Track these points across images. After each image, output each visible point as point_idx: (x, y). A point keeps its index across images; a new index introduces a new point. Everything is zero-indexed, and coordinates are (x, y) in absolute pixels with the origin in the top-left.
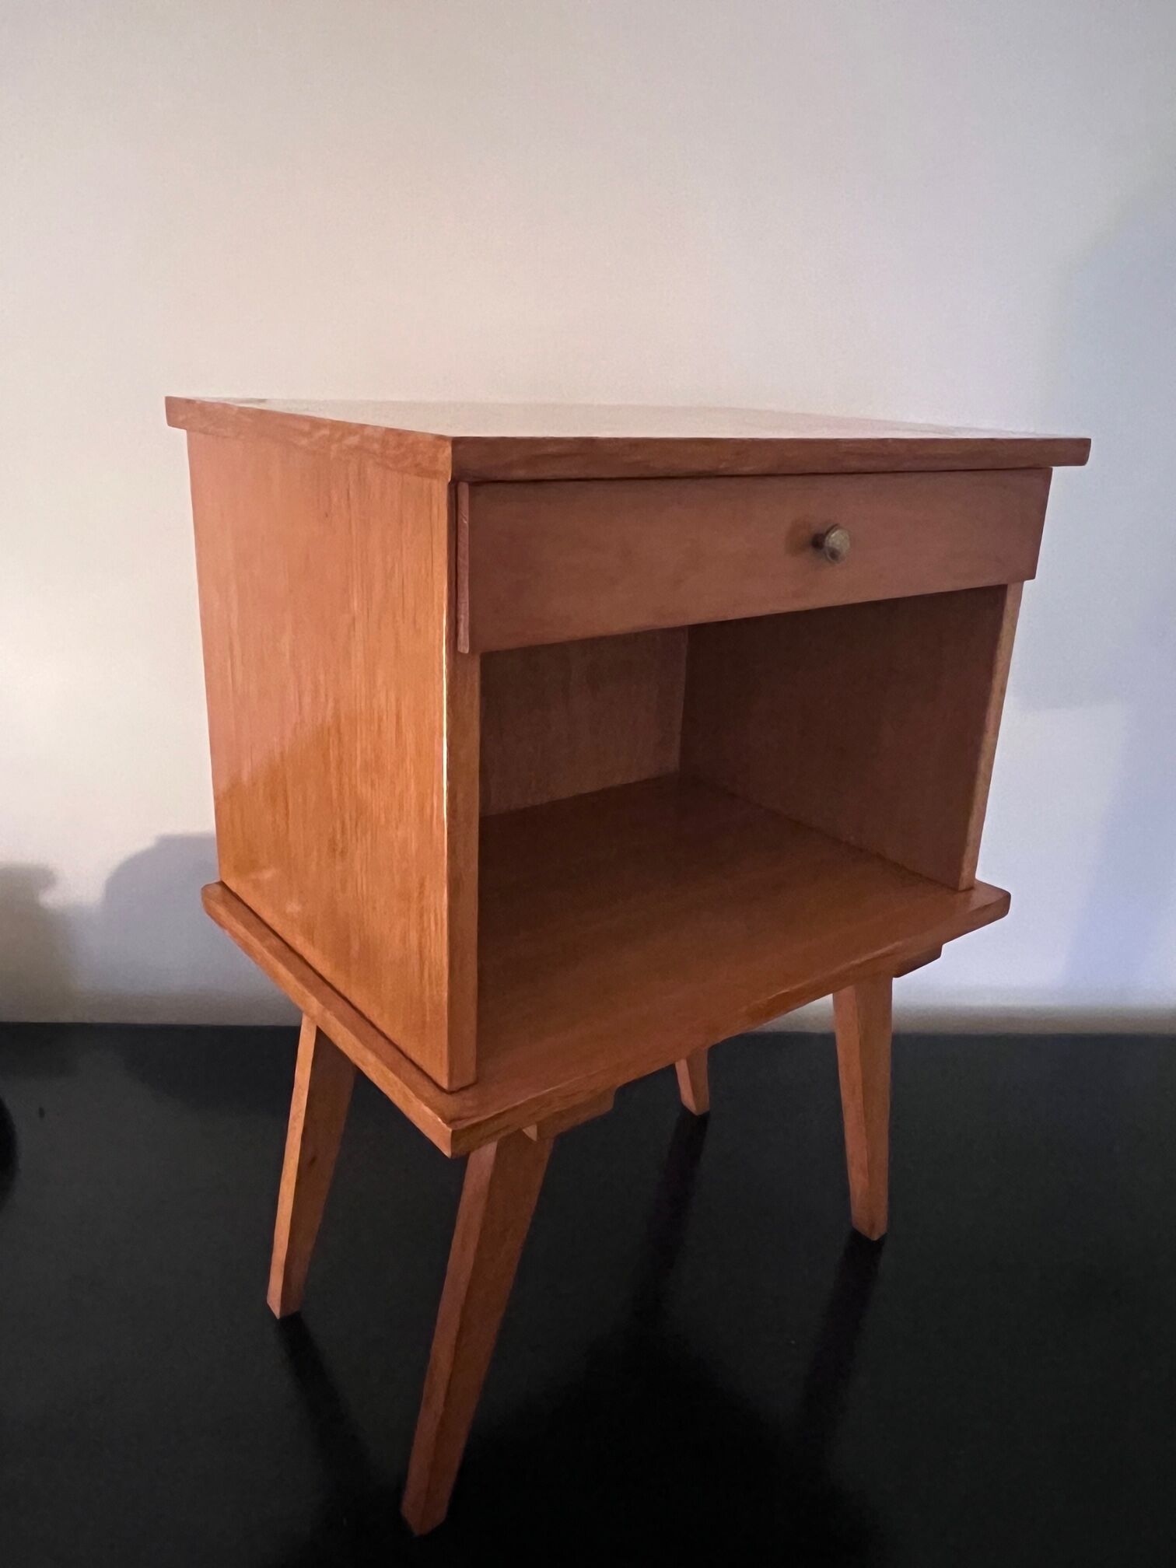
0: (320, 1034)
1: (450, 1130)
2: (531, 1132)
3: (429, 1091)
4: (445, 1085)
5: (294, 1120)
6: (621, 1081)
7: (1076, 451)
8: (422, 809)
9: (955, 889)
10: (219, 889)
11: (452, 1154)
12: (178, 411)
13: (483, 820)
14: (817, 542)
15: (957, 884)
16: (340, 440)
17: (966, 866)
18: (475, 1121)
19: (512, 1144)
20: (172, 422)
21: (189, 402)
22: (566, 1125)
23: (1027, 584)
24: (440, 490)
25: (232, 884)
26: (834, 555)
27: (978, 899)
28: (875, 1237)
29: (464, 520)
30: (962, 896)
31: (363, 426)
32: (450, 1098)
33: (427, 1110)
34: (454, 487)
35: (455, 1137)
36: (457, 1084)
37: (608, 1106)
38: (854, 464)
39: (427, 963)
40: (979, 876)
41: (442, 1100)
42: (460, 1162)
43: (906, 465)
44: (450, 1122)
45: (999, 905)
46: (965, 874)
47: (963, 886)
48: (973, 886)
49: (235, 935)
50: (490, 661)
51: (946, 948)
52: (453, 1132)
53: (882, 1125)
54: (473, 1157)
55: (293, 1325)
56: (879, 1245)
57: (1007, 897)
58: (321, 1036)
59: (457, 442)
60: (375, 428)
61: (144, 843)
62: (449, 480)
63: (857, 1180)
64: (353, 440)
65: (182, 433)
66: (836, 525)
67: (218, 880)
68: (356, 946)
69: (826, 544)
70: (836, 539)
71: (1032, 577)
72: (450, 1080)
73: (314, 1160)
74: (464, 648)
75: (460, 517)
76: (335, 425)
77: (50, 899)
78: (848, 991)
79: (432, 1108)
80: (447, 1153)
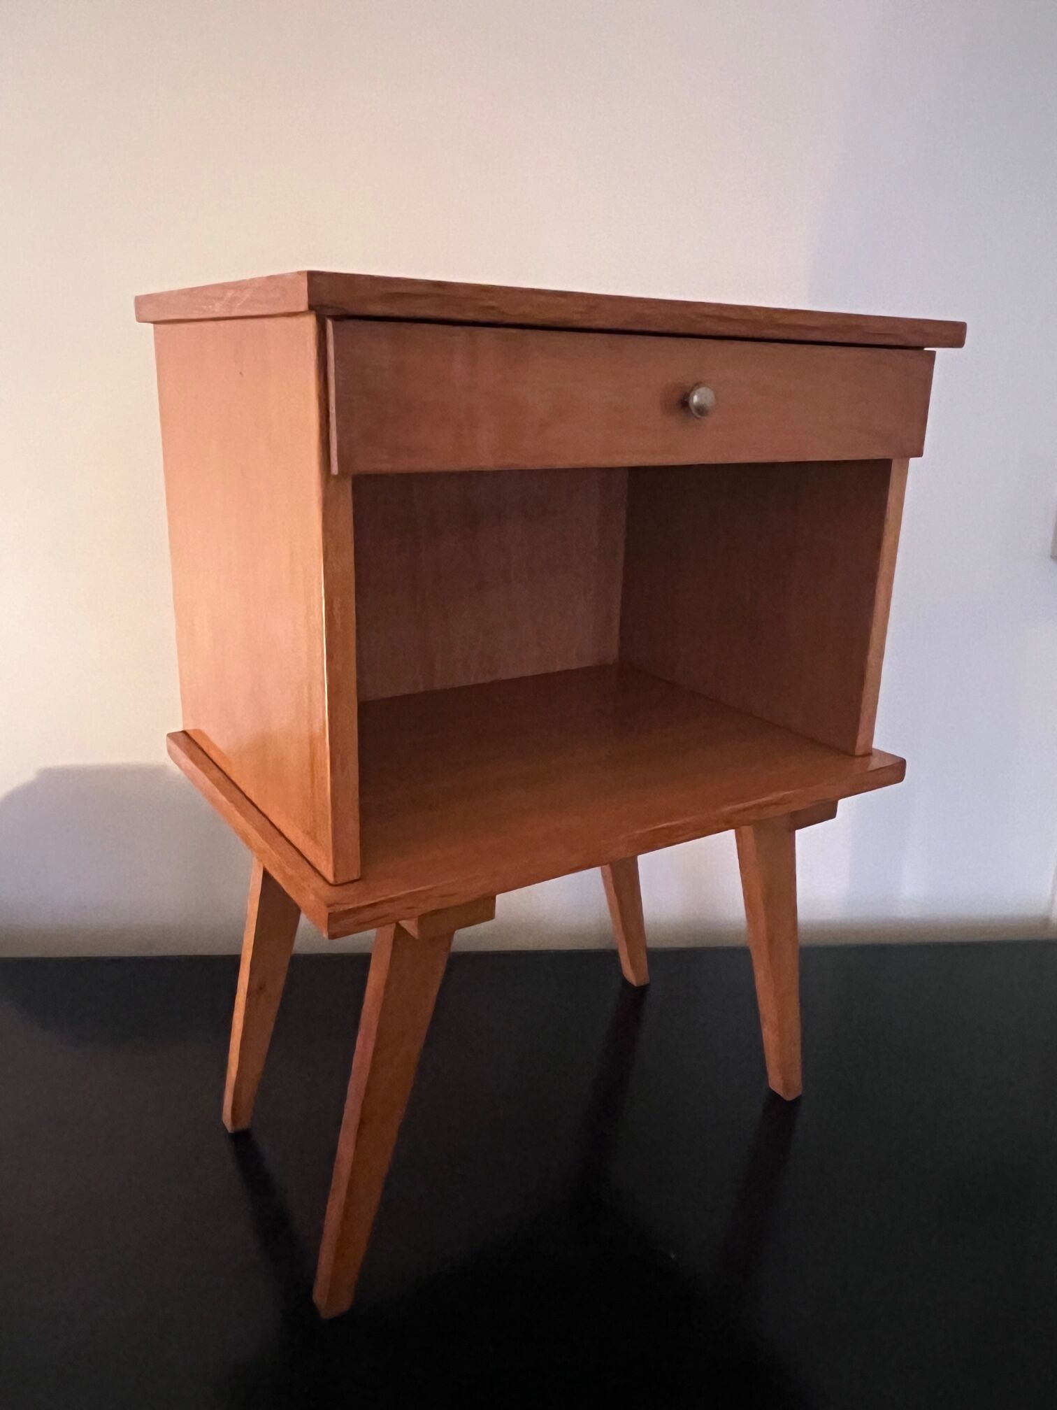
0: (265, 873)
1: (329, 913)
3: (317, 883)
4: (331, 879)
5: (246, 951)
7: (953, 334)
9: (851, 755)
10: (182, 736)
14: (684, 403)
15: (854, 748)
17: (863, 735)
18: (353, 907)
23: (913, 461)
26: (701, 410)
27: (875, 763)
28: (789, 1097)
29: (330, 352)
30: (859, 760)
31: (253, 280)
32: (333, 889)
33: (313, 897)
34: (320, 322)
35: (332, 918)
36: (342, 879)
40: (877, 744)
41: (326, 892)
44: (329, 906)
45: (895, 771)
46: (861, 741)
47: (859, 751)
48: (869, 753)
50: (361, 483)
51: (845, 805)
55: (242, 1140)
56: (795, 1104)
57: (903, 764)
59: (312, 276)
60: (260, 279)
66: (700, 384)
67: (182, 729)
69: (691, 404)
70: (699, 397)
71: (919, 454)
72: (335, 876)
74: (335, 470)
75: (328, 350)
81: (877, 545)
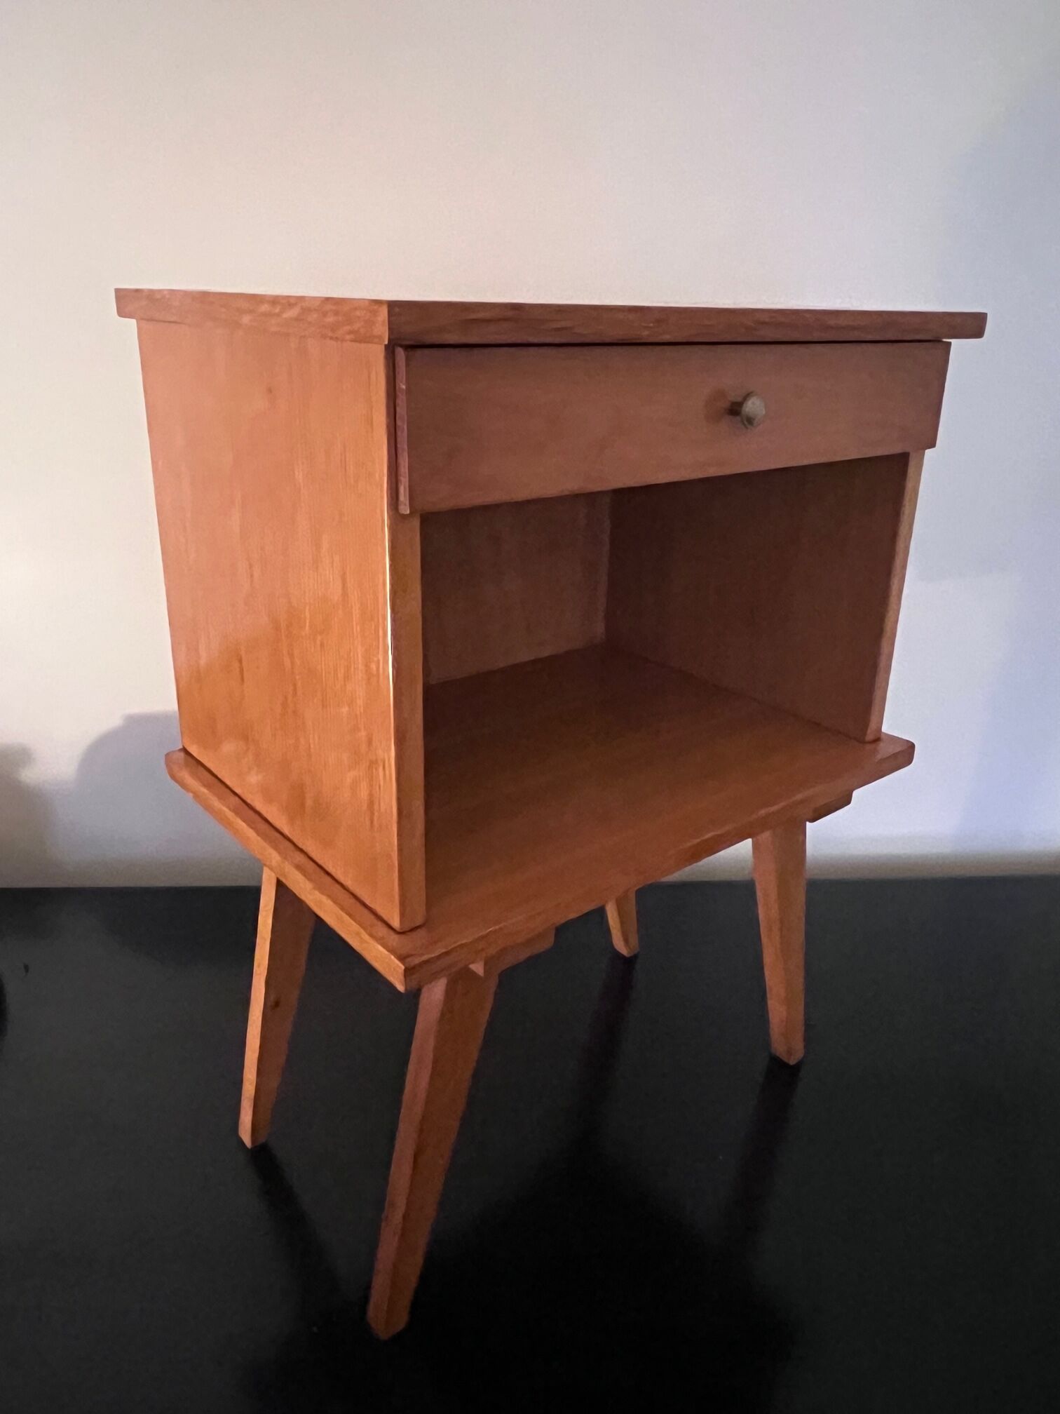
0: (280, 884)
1: (403, 967)
2: (478, 968)
3: (382, 931)
4: (396, 923)
5: (259, 966)
6: (560, 919)
7: (973, 325)
8: (367, 666)
9: (862, 741)
10: (182, 754)
11: (406, 989)
12: (127, 301)
13: (427, 690)
14: (735, 410)
15: (865, 734)
16: (278, 315)
17: (874, 719)
18: (425, 957)
19: (460, 980)
20: (121, 313)
21: (137, 291)
22: (509, 961)
23: (928, 452)
24: (377, 354)
25: (193, 750)
26: (750, 421)
27: (885, 750)
28: (792, 1062)
29: (401, 384)
30: (868, 747)
31: (302, 299)
32: (403, 937)
33: (380, 948)
34: (390, 350)
35: (408, 972)
36: (407, 927)
37: (548, 942)
38: (769, 334)
39: (376, 814)
40: (885, 729)
41: (394, 939)
42: (414, 996)
43: (816, 336)
44: (402, 958)
45: (904, 754)
46: (873, 726)
47: (870, 737)
48: (878, 738)
49: (197, 796)
50: (430, 521)
51: (856, 794)
52: (406, 970)
53: (798, 959)
54: (424, 991)
55: (262, 1156)
56: (796, 1068)
57: (911, 747)
58: (280, 886)
59: (392, 305)
60: (314, 298)
61: (113, 721)
62: (386, 343)
63: (777, 1010)
64: (292, 313)
65: (132, 323)
66: (752, 392)
67: (181, 747)
68: (309, 803)
69: (743, 412)
70: (753, 406)
71: (933, 445)
72: (402, 921)
73: (277, 1004)
74: (405, 509)
75: (397, 381)
76: (275, 300)
77: (30, 775)
78: (766, 836)
79: (384, 947)
80: (401, 988)
81: (894, 536)
